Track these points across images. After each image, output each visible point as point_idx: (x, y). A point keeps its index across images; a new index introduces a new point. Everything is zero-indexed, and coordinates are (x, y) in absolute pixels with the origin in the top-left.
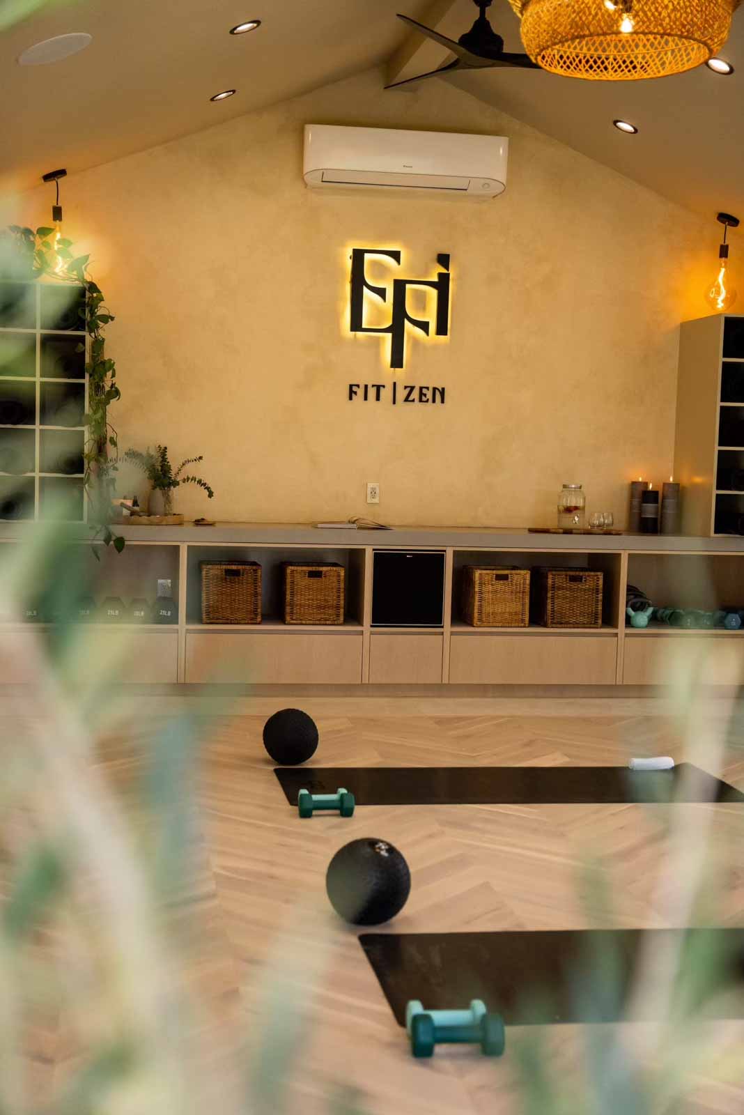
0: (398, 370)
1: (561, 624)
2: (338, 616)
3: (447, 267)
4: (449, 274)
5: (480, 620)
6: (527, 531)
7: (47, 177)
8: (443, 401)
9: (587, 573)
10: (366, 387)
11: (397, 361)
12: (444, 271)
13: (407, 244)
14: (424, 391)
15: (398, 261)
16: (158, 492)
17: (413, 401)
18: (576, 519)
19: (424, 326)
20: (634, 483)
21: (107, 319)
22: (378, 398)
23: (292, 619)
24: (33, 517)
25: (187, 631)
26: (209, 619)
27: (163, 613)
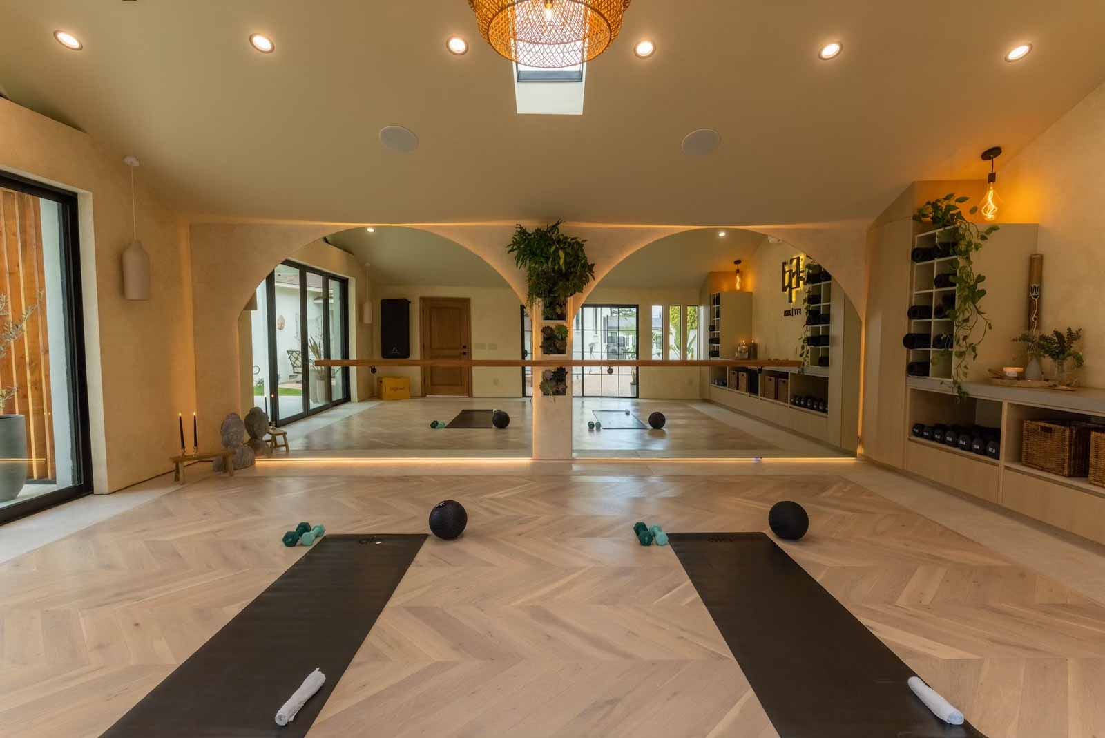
7: (984, 156)
23: (1095, 480)
24: (928, 375)
25: (1006, 468)
26: (1026, 462)
27: (990, 450)
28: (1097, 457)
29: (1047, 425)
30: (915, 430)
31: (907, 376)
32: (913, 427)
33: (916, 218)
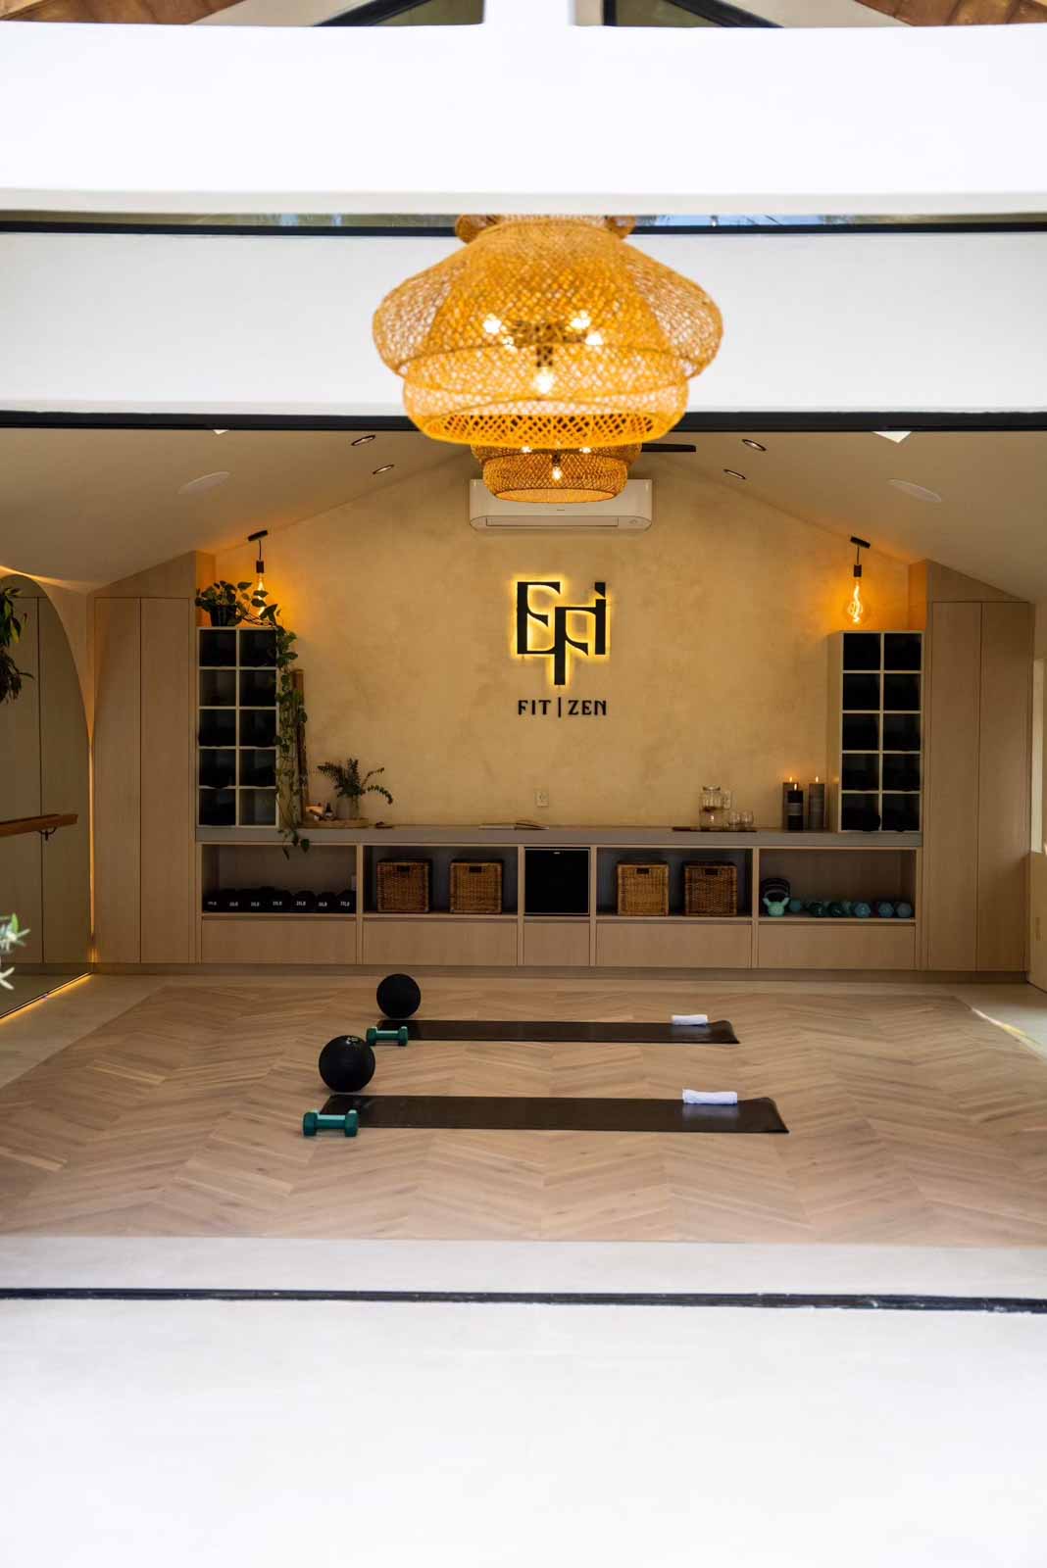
0: (562, 686)
1: (699, 913)
2: (496, 906)
3: (603, 594)
4: (604, 601)
5: (624, 910)
6: (670, 830)
7: (251, 538)
8: (604, 713)
9: (721, 867)
10: (534, 702)
11: (560, 679)
12: (601, 597)
13: (568, 574)
14: (587, 704)
15: (558, 590)
16: (345, 800)
17: (577, 713)
18: (713, 818)
19: (584, 647)
20: (786, 784)
21: (294, 656)
22: (545, 712)
23: (456, 909)
24: (234, 823)
25: (365, 919)
26: (383, 908)
27: (343, 903)
28: (455, 886)
29: (405, 864)
30: (211, 903)
31: (196, 827)
32: (205, 899)
33: (198, 603)
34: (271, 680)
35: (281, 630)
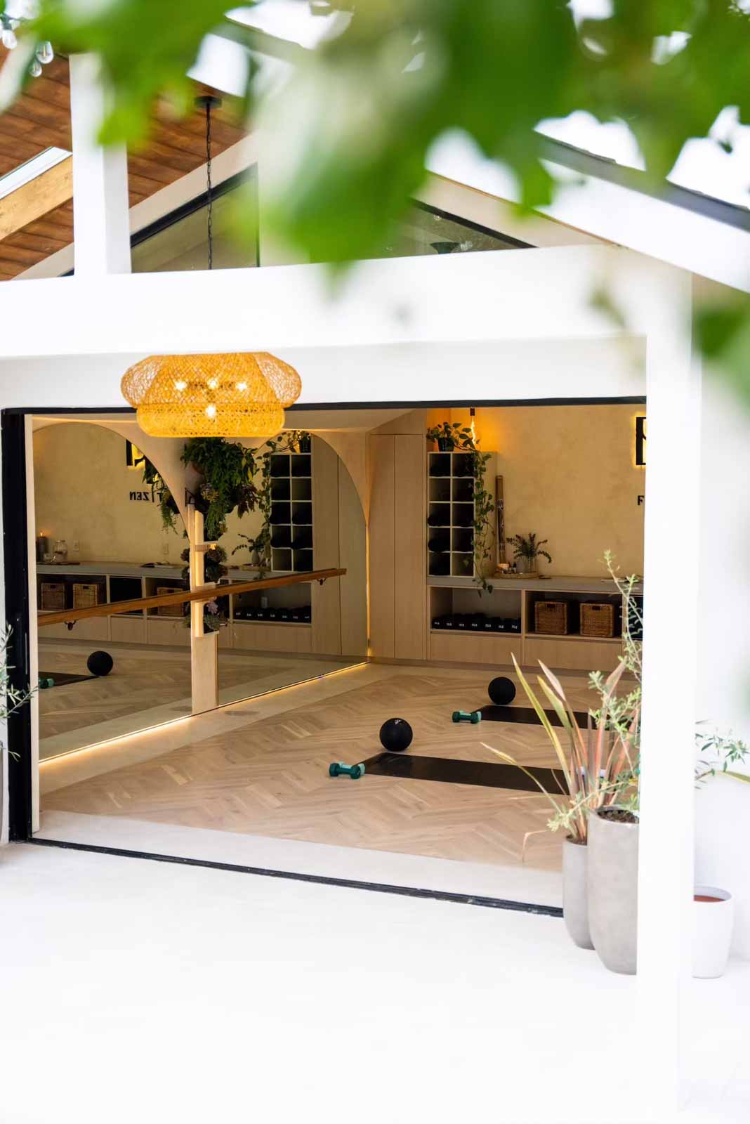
2: (609, 632)
23: (584, 633)
24: (449, 574)
25: (526, 637)
26: (540, 631)
27: (513, 627)
28: (584, 620)
29: (552, 603)
30: (436, 623)
31: (427, 576)
32: (434, 620)
33: (428, 437)
34: (470, 486)
35: (477, 453)
